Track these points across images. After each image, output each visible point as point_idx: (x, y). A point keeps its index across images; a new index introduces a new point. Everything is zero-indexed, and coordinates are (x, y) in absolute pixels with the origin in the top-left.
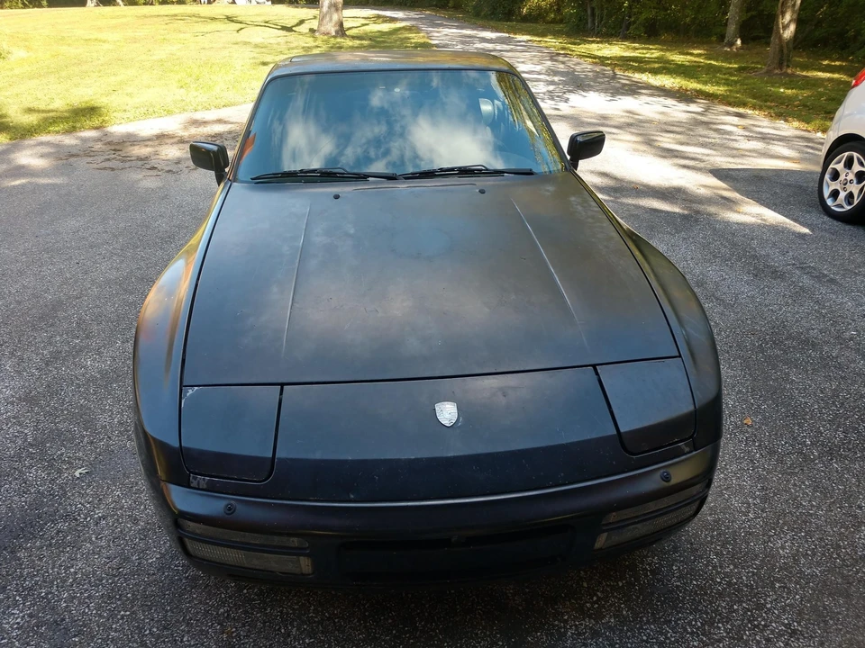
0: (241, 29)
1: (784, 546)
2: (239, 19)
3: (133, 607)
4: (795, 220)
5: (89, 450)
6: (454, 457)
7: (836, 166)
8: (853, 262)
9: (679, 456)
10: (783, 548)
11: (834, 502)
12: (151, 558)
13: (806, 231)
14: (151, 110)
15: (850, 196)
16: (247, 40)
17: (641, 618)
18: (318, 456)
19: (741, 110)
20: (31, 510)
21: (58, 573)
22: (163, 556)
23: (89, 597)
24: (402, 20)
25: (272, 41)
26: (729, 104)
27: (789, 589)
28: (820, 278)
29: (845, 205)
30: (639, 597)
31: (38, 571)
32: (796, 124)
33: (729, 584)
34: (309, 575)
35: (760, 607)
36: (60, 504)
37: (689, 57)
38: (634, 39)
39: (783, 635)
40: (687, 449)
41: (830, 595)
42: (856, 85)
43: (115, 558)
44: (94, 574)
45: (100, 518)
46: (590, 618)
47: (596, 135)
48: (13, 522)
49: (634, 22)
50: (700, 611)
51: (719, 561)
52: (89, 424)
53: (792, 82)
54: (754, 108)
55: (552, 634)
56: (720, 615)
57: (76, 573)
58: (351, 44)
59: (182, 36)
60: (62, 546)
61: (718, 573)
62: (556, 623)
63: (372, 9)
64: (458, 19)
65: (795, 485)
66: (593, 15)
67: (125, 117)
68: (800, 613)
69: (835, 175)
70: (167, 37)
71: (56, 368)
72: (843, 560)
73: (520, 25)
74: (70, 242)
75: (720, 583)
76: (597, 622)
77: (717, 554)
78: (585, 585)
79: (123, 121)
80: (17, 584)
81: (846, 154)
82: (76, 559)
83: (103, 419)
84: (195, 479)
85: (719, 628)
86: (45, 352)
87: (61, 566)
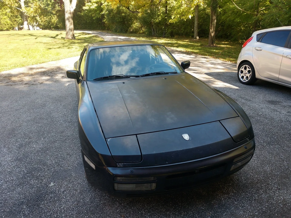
0: (37, 38)
1: (268, 168)
2: (34, 35)
3: (88, 215)
4: (234, 85)
5: (49, 172)
6: (192, 148)
7: (242, 69)
8: (253, 95)
9: (247, 142)
10: (268, 169)
11: (275, 156)
12: (87, 200)
13: (237, 88)
14: (16, 65)
15: (247, 77)
16: (41, 41)
17: (240, 192)
18: (154, 152)
19: (206, 57)
20: (38, 193)
21: (58, 209)
22: (91, 199)
23: (72, 214)
24: (92, 34)
25: (51, 41)
26: (202, 55)
27: (273, 179)
28: (246, 100)
29: (246, 80)
30: (236, 187)
31: (50, 210)
32: (222, 59)
33: (258, 180)
34: (154, 190)
35: (268, 184)
36: (47, 189)
37: (185, 42)
38: (167, 37)
39: (277, 190)
40: (248, 140)
41: (284, 178)
42: (244, 47)
43: (75, 202)
44: (70, 208)
45: (63, 191)
46: (226, 194)
47: (188, 62)
48: (33, 197)
49: (167, 33)
50: (254, 188)
51: (253, 175)
52: (45, 164)
53: (217, 48)
54: (209, 56)
55: (218, 200)
56: (259, 188)
57: (64, 208)
58: (78, 41)
59: (16, 41)
60: (55, 201)
61: (254, 178)
62: (218, 197)
63: (80, 31)
64: (110, 33)
65: (264, 153)
66: (154, 31)
67: (7, 68)
68: (279, 184)
69: (242, 72)
70: (11, 41)
71: (23, 149)
72: (284, 170)
73: (130, 34)
74: (8, 109)
75: (256, 180)
76: (228, 195)
77: (252, 173)
78: (221, 186)
79: (7, 69)
80: (45, 215)
81: (244, 66)
82: (62, 204)
83: (49, 162)
84: (119, 164)
85: (260, 191)
86: (17, 145)
87: (57, 207)
